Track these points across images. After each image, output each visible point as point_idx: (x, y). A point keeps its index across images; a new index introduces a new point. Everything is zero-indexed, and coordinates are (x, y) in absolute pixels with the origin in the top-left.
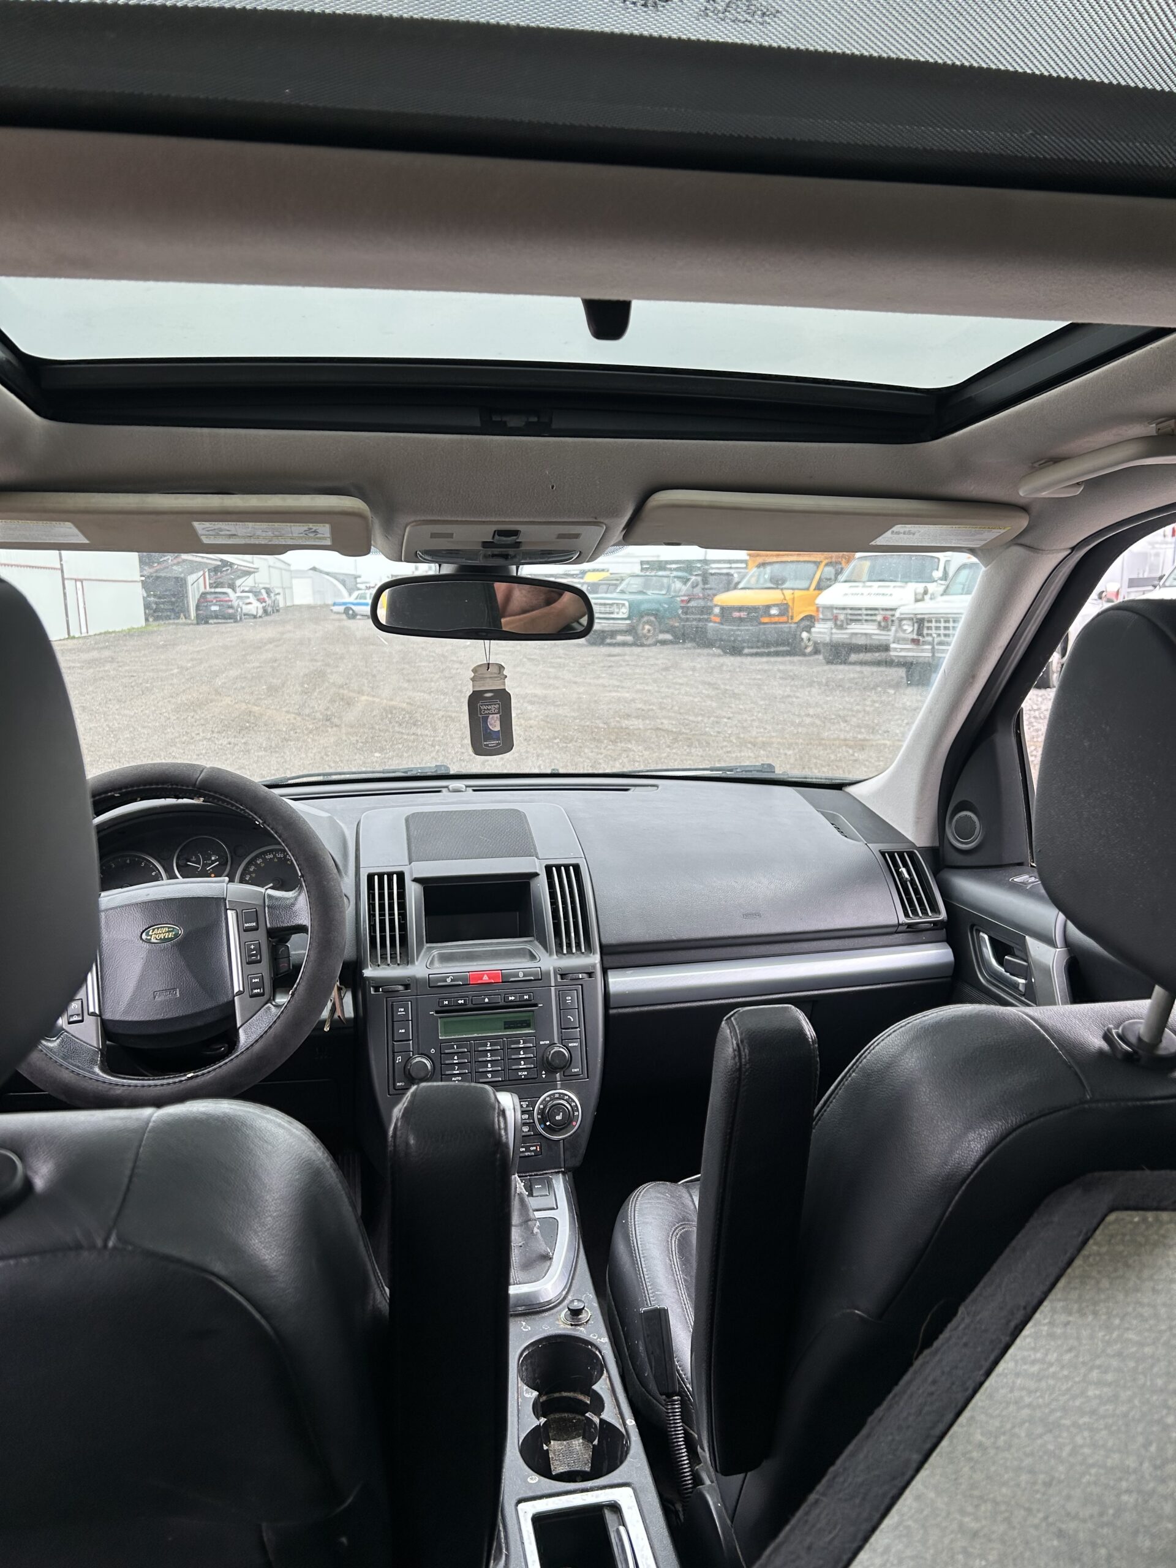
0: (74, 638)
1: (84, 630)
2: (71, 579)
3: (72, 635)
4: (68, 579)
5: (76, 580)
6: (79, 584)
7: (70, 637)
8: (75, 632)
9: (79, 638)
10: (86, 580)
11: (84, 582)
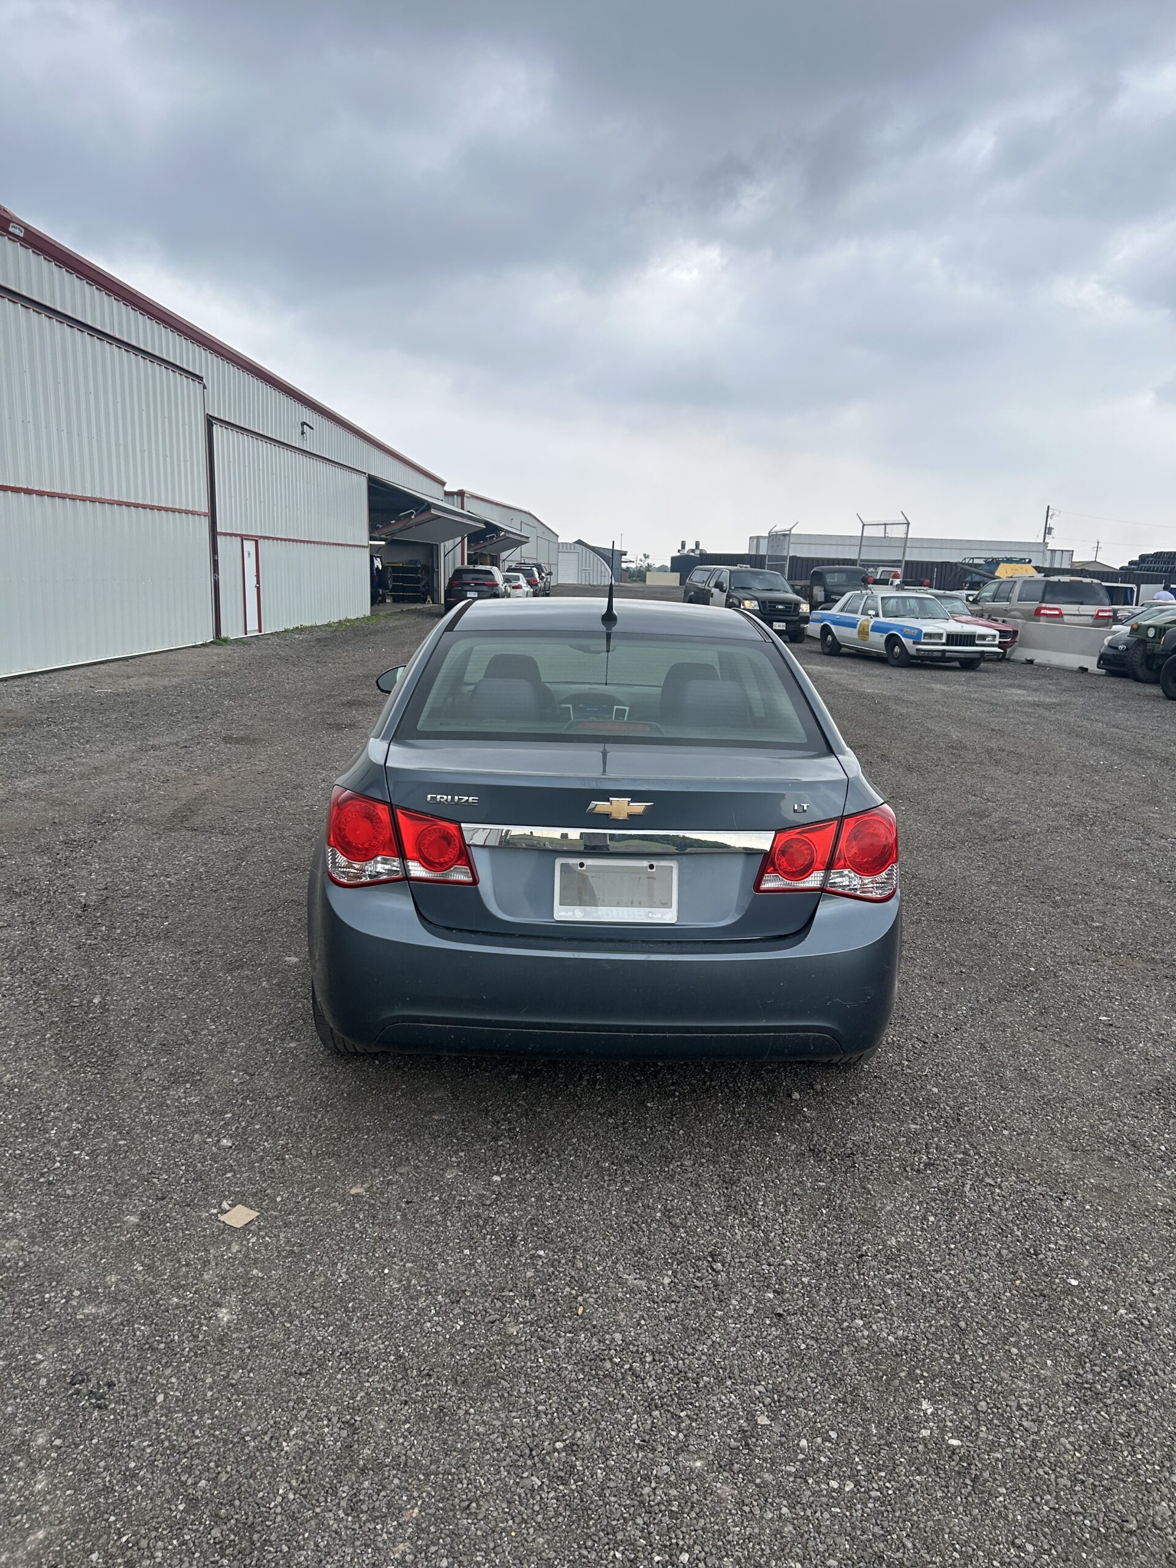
0: (226, 640)
1: (253, 626)
2: (231, 535)
3: (223, 635)
4: (225, 534)
5: (243, 537)
6: (249, 546)
7: (219, 639)
8: (231, 630)
9: (237, 641)
10: (264, 538)
11: (261, 542)
